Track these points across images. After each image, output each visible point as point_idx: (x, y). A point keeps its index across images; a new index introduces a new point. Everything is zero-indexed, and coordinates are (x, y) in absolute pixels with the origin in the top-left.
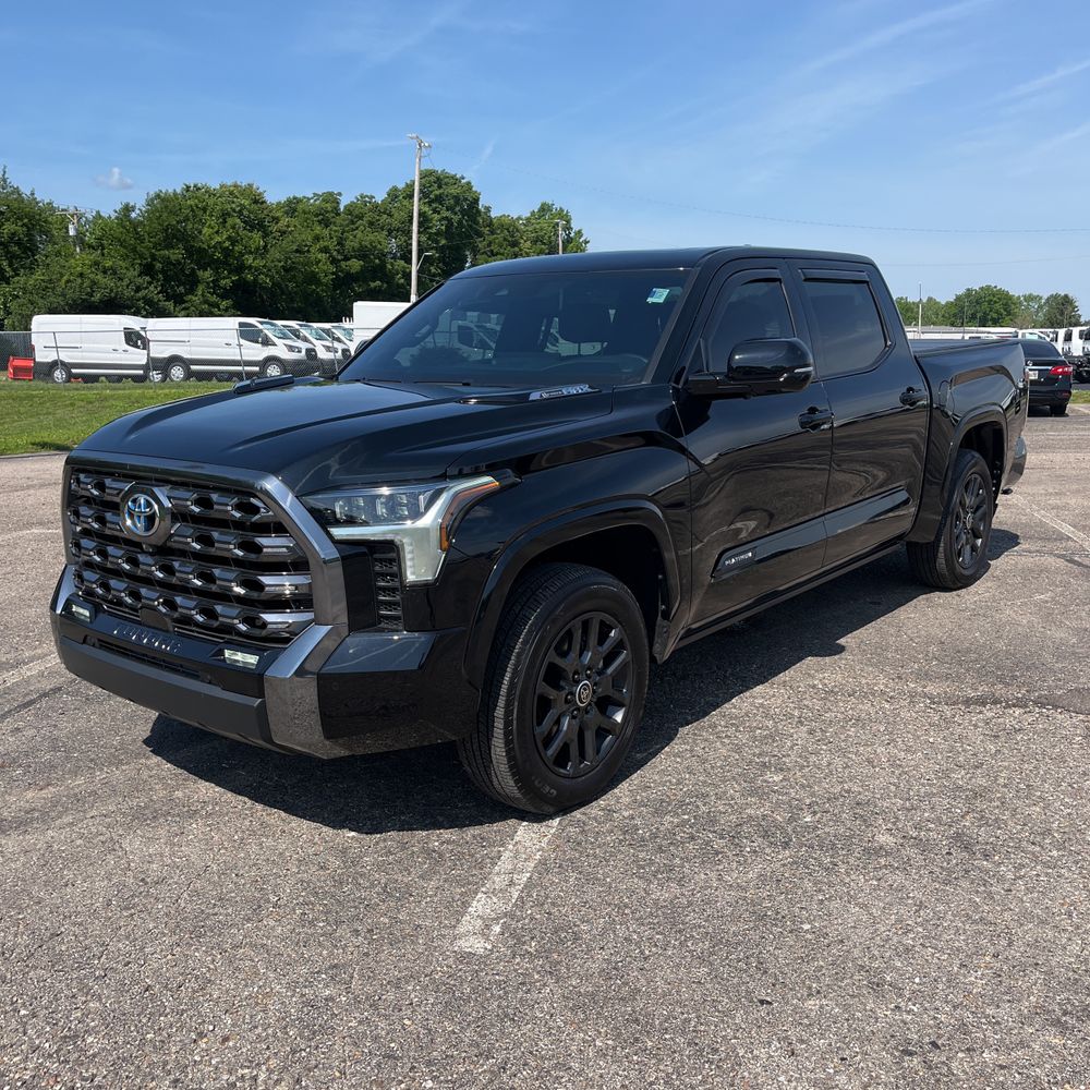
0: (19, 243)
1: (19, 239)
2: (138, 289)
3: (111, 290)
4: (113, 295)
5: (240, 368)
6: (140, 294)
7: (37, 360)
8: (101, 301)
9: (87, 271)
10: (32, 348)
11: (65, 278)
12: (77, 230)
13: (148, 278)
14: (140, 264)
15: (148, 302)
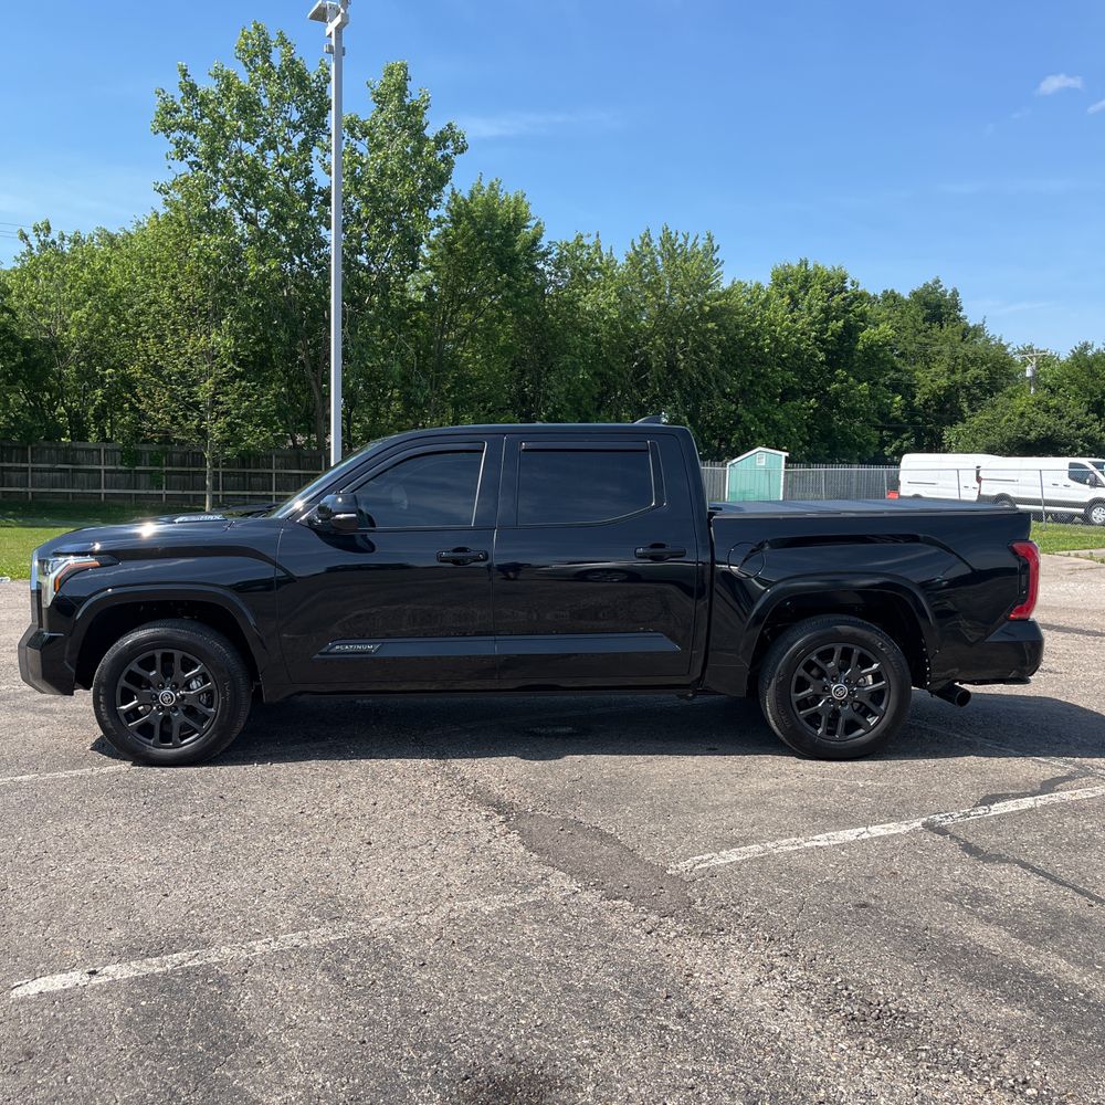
0: (980, 385)
1: (981, 383)
2: (1080, 427)
3: (1049, 428)
4: (1049, 433)
5: (1040, 508)
6: (1080, 433)
7: (902, 494)
8: (1037, 439)
9: (1028, 410)
10: (898, 483)
11: (1006, 418)
12: (1034, 371)
13: (1095, 416)
14: (1089, 402)
15: (1089, 439)
